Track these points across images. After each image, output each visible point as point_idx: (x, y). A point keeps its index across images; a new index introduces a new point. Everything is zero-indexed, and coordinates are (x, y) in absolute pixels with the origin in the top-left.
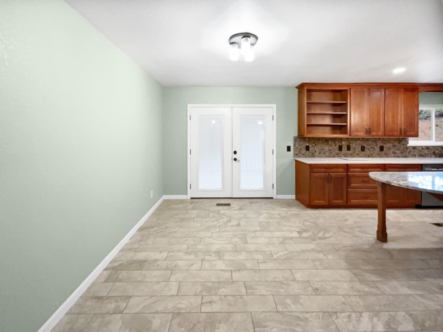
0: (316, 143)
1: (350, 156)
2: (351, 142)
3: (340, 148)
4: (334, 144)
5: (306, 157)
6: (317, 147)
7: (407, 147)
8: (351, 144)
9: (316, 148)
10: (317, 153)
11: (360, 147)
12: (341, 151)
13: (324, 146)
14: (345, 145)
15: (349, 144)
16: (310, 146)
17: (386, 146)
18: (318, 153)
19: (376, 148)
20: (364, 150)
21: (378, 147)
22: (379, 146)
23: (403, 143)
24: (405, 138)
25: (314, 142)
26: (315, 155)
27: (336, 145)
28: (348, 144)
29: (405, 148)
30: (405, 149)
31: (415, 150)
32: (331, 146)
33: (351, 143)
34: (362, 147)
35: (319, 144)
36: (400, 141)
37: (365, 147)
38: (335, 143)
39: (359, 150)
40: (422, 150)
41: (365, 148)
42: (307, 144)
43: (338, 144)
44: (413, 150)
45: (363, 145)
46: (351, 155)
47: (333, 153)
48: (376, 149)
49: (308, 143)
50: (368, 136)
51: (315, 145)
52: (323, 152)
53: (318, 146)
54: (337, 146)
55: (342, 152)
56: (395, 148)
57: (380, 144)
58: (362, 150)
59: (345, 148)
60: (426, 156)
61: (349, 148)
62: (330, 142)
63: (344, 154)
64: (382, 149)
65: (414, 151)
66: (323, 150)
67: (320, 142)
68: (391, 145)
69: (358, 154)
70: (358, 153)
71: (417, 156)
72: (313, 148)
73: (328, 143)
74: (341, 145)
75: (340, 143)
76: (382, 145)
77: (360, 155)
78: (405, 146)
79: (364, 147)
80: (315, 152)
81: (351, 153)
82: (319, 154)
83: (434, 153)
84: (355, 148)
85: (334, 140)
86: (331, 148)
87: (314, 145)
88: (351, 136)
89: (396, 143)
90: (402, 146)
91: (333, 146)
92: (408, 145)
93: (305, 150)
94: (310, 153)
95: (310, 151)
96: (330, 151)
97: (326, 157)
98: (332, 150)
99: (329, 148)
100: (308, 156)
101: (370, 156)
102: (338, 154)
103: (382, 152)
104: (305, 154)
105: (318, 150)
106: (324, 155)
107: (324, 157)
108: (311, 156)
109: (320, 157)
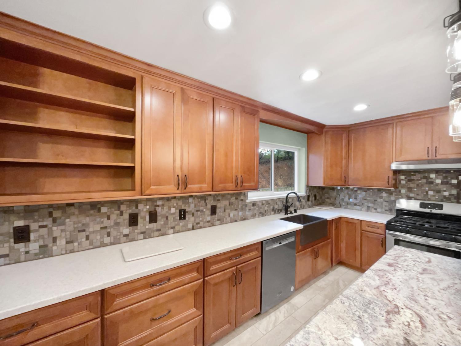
0: (54, 216)
1: (157, 233)
2: (157, 204)
3: (133, 220)
5: (17, 262)
6: (62, 227)
7: (246, 203)
8: (159, 210)
9: (55, 228)
10: (61, 242)
11: (178, 211)
12: (135, 227)
13: (86, 220)
14: (146, 211)
15: (155, 209)
16: (34, 226)
17: (220, 205)
18: (63, 242)
19: (204, 210)
20: (184, 218)
21: (208, 210)
22: (209, 206)
23: (242, 197)
24: (244, 193)
25: (51, 214)
26: (54, 248)
27: (122, 214)
28: (152, 209)
29: (244, 205)
30: (244, 207)
31: (255, 207)
32: (109, 218)
33: (158, 206)
34: (180, 211)
35: (68, 217)
36: (237, 196)
37: (186, 210)
38: (119, 209)
39: (174, 218)
40: (262, 207)
41: (187, 212)
42: (20, 223)
43: (127, 212)
44: (252, 208)
45: (183, 208)
46: (159, 230)
47: (114, 233)
48: (205, 212)
49: (25, 218)
50: (183, 192)
51: (54, 221)
53: (64, 224)
54: (126, 216)
55: (137, 229)
56: (232, 206)
57: (211, 202)
58: (180, 219)
59: (144, 218)
60: (265, 214)
61: (153, 217)
62: (104, 210)
63: (142, 233)
64: (214, 211)
65: (254, 209)
66: (82, 231)
67: (72, 210)
68: (227, 202)
69: (173, 228)
70: (173, 225)
71: (257, 216)
72: (44, 230)
73: (99, 210)
74: (136, 211)
75: (134, 208)
76: (215, 204)
77: (177, 228)
78: (244, 203)
79: (184, 210)
80: (55, 240)
81: (159, 228)
82: (69, 245)
83: (273, 210)
84: (167, 215)
85: (117, 204)
86: (106, 222)
87: (47, 222)
89: (233, 199)
90: (240, 202)
91: (113, 217)
92: (247, 201)
93: (12, 240)
94: (34, 247)
95: (31, 242)
96: (105, 232)
97: (92, 247)
98: (111, 227)
99: (102, 222)
100: (23, 258)
101: (195, 228)
102: (126, 236)
103: (213, 216)
104: (10, 255)
105: (63, 234)
106: (86, 243)
107: (85, 250)
108: (36, 254)
109: (72, 252)
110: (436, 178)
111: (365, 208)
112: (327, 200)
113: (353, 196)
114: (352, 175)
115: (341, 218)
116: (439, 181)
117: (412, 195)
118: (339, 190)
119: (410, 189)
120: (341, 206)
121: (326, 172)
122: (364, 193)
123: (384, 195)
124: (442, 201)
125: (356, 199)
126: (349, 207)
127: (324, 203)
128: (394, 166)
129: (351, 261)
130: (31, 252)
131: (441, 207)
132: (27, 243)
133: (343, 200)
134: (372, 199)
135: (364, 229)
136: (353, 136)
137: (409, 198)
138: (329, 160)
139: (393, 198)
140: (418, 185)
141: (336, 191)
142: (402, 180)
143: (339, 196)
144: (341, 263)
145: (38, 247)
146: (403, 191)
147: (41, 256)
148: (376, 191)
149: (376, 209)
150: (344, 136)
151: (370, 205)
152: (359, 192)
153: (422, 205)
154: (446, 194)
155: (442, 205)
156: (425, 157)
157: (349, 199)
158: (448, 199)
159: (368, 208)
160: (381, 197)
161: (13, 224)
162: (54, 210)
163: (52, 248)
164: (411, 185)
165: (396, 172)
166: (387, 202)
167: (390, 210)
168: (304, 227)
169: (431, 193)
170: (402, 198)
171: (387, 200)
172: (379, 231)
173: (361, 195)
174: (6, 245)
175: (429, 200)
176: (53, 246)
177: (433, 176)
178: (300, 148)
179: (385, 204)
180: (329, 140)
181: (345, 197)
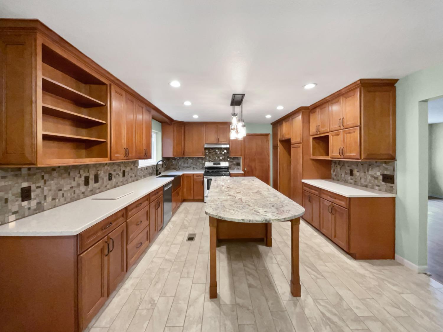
0: (45, 178)
1: (98, 191)
2: (98, 169)
3: (87, 183)
4: (78, 175)
5: (24, 216)
6: (49, 188)
7: (138, 169)
8: (99, 172)
9: (45, 188)
10: (49, 199)
12: (88, 186)
13: (62, 182)
14: (93, 175)
15: (97, 173)
16: (33, 187)
17: (128, 169)
20: (111, 179)
21: (121, 173)
22: (122, 171)
23: (136, 164)
24: (137, 161)
25: (43, 177)
26: (45, 204)
27: (81, 177)
30: (137, 171)
31: (142, 172)
32: (74, 180)
34: (109, 174)
35: (52, 180)
36: (134, 163)
38: (79, 173)
39: (106, 180)
40: (145, 171)
41: (113, 175)
42: (25, 185)
43: (84, 175)
45: (110, 172)
46: (99, 188)
47: (77, 191)
48: (120, 175)
49: (28, 181)
50: (126, 159)
51: (45, 182)
52: (60, 193)
53: (50, 185)
54: (83, 178)
55: (89, 188)
56: (132, 171)
57: (122, 169)
58: (109, 180)
59: (92, 180)
61: (96, 179)
62: (72, 174)
63: (91, 191)
64: (124, 174)
66: (60, 190)
67: (55, 174)
69: (105, 187)
70: (105, 185)
71: (143, 177)
72: (39, 190)
74: (87, 175)
75: (87, 172)
76: (124, 170)
77: (108, 187)
79: (111, 174)
80: (45, 197)
81: (99, 186)
82: (54, 201)
84: (103, 177)
85: (77, 168)
86: (73, 183)
87: (41, 184)
88: (112, 159)
89: (132, 166)
90: (136, 168)
91: (76, 179)
92: (139, 167)
93: (20, 199)
94: (33, 203)
95: (32, 199)
96: (72, 190)
97: (65, 202)
98: (75, 187)
99: (71, 184)
100: (27, 213)
101: (116, 186)
102: (83, 193)
103: (124, 178)
104: (19, 212)
105: (50, 193)
106: (62, 199)
107: (62, 205)
108: (35, 210)
109: (55, 206)
110: (218, 151)
111: (192, 169)
112: (171, 166)
113: (186, 163)
114: (187, 150)
115: (184, 174)
116: (219, 153)
117: (210, 160)
118: (178, 159)
119: (210, 157)
120: (179, 169)
121: (174, 148)
122: (191, 160)
123: (200, 160)
124: (220, 161)
125: (187, 164)
126: (184, 169)
127: (169, 168)
128: (205, 146)
129: (189, 198)
130: (31, 208)
131: (219, 164)
132: (29, 201)
133: (180, 165)
134: (195, 163)
135: (194, 178)
136: (187, 128)
137: (209, 161)
138: (176, 141)
139: (204, 162)
140: (212, 155)
141: (176, 160)
142: (207, 152)
143: (179, 163)
144: (184, 200)
145: (36, 204)
146: (207, 158)
147: (37, 211)
148: (197, 158)
149: (197, 168)
150: (183, 127)
151: (194, 166)
152: (189, 160)
153: (214, 164)
154: (221, 158)
155: (220, 163)
156: (215, 142)
157: (184, 164)
158: (221, 160)
159: (194, 168)
160: (199, 162)
161: (21, 185)
162: (45, 174)
163: (44, 204)
164: (210, 155)
165: (206, 149)
166: (201, 164)
167: (202, 168)
168: (174, 178)
169: (216, 158)
170: (207, 161)
171: (201, 163)
172: (201, 178)
173: (190, 161)
174: (17, 203)
175: (216, 161)
176: (45, 202)
177: (217, 151)
178: (157, 132)
179: (201, 165)
180: (175, 129)
181: (182, 163)
